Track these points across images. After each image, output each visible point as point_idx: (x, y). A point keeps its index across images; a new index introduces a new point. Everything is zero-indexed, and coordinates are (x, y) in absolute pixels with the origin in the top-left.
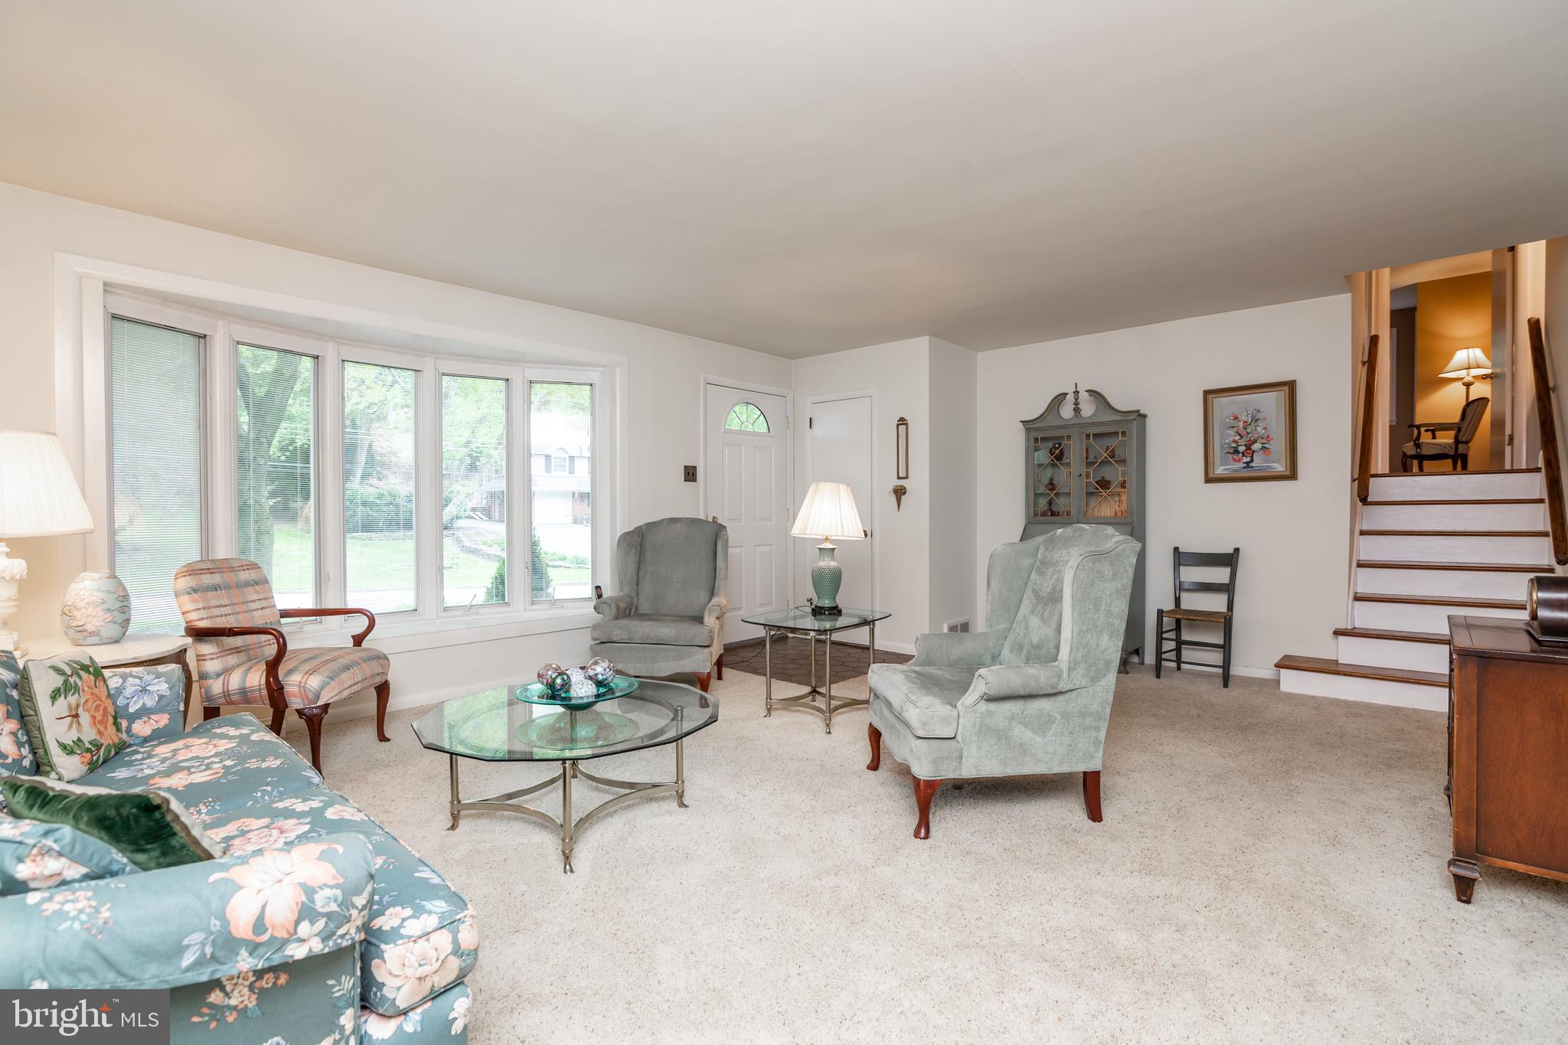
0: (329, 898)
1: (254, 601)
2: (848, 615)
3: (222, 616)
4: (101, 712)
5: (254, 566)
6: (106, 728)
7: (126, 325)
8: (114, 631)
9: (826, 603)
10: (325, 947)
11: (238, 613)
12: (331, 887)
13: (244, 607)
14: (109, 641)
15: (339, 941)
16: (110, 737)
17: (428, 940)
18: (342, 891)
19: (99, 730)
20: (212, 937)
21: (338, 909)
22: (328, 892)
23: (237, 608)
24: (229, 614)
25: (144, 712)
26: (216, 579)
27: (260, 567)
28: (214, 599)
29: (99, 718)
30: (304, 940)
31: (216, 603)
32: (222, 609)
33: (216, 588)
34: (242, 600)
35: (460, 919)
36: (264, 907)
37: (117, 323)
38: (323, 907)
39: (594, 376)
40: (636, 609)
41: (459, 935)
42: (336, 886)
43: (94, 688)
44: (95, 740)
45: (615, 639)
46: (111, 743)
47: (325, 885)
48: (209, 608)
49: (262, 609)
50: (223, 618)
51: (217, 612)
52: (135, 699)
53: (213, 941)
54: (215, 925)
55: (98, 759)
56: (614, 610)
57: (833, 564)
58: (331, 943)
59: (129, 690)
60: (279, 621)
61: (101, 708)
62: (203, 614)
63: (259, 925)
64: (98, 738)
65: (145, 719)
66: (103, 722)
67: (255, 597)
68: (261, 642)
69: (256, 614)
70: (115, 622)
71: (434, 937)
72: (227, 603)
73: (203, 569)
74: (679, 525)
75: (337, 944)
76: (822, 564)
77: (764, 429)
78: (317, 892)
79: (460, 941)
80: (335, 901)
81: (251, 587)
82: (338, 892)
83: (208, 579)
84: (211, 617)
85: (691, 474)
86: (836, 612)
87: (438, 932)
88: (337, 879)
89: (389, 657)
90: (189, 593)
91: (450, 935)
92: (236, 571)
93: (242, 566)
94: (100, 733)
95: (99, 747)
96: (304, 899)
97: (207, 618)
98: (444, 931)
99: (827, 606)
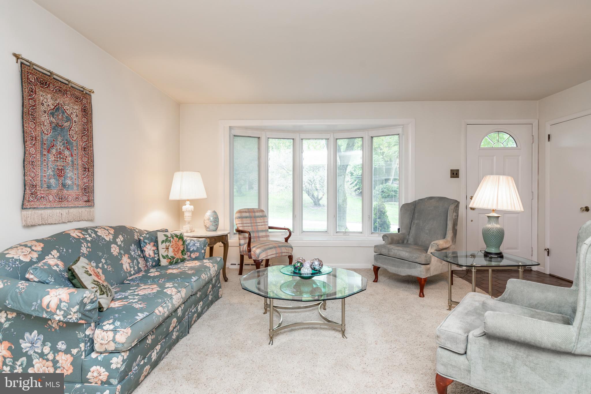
0: (64, 305)
1: (259, 223)
2: (508, 259)
3: (247, 226)
4: (177, 249)
5: (262, 211)
6: (178, 253)
7: (239, 138)
8: (214, 228)
9: (493, 250)
10: (64, 319)
11: (253, 226)
12: (66, 303)
13: (255, 224)
14: (212, 230)
15: (69, 320)
16: (179, 256)
17: (107, 333)
18: (68, 305)
19: (175, 253)
20: (38, 305)
21: (66, 309)
22: (64, 304)
23: (253, 224)
24: (250, 226)
25: (194, 251)
26: (247, 214)
27: (264, 212)
28: (245, 221)
29: (176, 250)
30: (58, 315)
31: (246, 222)
32: (247, 224)
33: (246, 217)
34: (255, 222)
35: (118, 331)
36: (50, 301)
37: (235, 138)
38: (63, 307)
39: (399, 130)
40: (408, 241)
41: (116, 336)
42: (67, 303)
43: (177, 242)
44: (173, 256)
45: (383, 253)
46: (179, 258)
47: (65, 301)
48: (243, 223)
49: (262, 225)
50: (247, 227)
51: (245, 225)
52: (192, 247)
53: (38, 306)
54: (39, 302)
55: (173, 261)
56: (390, 240)
57: (498, 226)
58: (66, 319)
59: (191, 244)
60: (268, 230)
61: (178, 248)
62: (241, 225)
63: (48, 306)
64: (174, 256)
65: (194, 253)
66: (178, 252)
67: (260, 221)
68: (259, 236)
69: (259, 227)
70: (213, 225)
71: (109, 333)
72: (249, 222)
73: (244, 211)
74: (433, 200)
75: (68, 320)
76: (489, 226)
77: (515, 146)
78: (62, 302)
79: (116, 338)
80: (66, 307)
81: (259, 218)
82: (67, 305)
83: (244, 215)
84: (243, 226)
85: (455, 174)
86: (500, 256)
87: (111, 331)
88: (68, 301)
89: (293, 247)
90: (238, 218)
91: (113, 334)
92: (255, 212)
93: (257, 211)
94: (175, 254)
95: (174, 258)
96: (59, 303)
97: (242, 227)
98: (112, 332)
99: (493, 252)
